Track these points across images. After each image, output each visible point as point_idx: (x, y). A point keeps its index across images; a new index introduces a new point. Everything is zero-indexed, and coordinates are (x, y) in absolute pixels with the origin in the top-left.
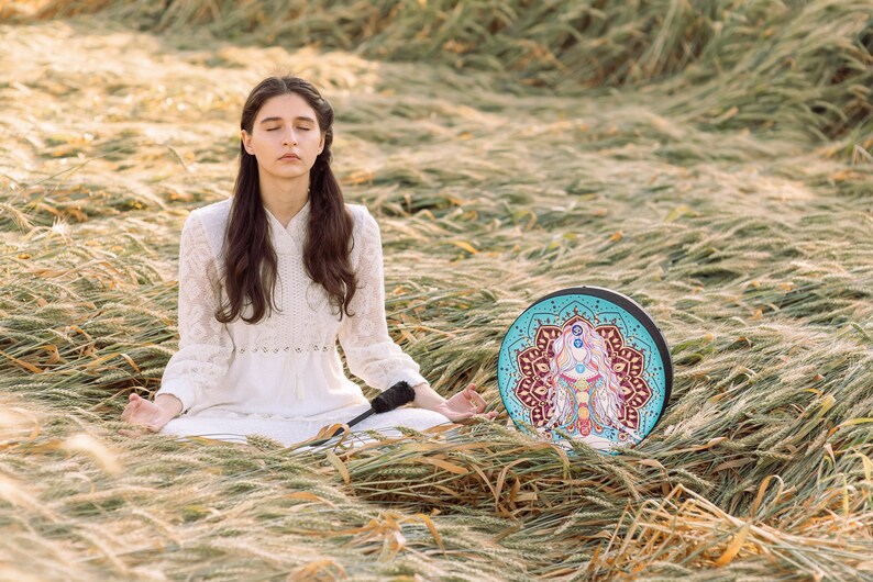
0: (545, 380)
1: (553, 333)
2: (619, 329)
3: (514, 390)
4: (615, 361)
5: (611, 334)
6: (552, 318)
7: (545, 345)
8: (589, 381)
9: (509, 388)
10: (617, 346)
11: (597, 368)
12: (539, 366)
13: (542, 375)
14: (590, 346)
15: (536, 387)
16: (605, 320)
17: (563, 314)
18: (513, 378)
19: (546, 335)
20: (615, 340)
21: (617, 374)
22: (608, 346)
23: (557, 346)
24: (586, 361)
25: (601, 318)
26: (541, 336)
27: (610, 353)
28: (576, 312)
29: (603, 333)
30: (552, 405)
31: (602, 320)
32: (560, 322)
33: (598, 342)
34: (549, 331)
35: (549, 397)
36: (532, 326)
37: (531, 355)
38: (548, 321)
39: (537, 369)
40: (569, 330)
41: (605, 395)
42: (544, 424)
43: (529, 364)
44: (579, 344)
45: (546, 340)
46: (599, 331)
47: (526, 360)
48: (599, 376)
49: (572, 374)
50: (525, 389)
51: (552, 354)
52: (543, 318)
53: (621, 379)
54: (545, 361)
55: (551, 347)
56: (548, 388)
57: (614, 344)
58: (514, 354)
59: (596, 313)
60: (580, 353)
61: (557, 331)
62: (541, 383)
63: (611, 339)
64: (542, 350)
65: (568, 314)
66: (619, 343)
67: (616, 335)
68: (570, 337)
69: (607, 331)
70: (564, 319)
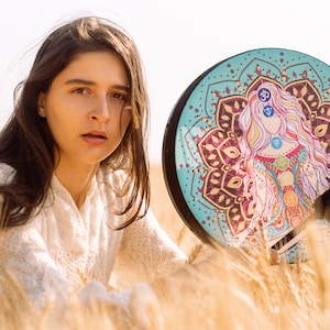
0: (237, 167)
1: (237, 105)
2: (312, 82)
3: (201, 191)
4: (315, 124)
5: (304, 91)
6: (232, 86)
7: (229, 122)
8: (289, 156)
9: (195, 190)
10: (314, 104)
11: (296, 137)
12: (227, 151)
13: (232, 162)
14: (282, 112)
15: (227, 180)
16: (294, 74)
17: (244, 78)
18: (198, 175)
19: (228, 109)
20: (311, 98)
21: (320, 139)
22: (304, 107)
23: (244, 120)
24: (283, 131)
25: (289, 73)
26: (222, 112)
27: (307, 115)
28: (258, 72)
29: (295, 91)
30: (251, 198)
31: (290, 75)
32: (242, 89)
33: (291, 104)
34: (231, 103)
35: (246, 189)
36: (210, 102)
37: (215, 140)
38: (228, 90)
39: (225, 156)
40: (254, 97)
41: (311, 169)
42: (246, 226)
43: (215, 152)
44: (270, 112)
45: (230, 115)
46: (290, 90)
47: (210, 147)
48: (300, 147)
49: (269, 152)
50: (215, 186)
51: (239, 132)
52: (221, 88)
53: (326, 145)
54: (232, 143)
55: (236, 123)
56: (242, 177)
57: (309, 103)
58: (192, 144)
59: (282, 68)
60: (273, 123)
61: (240, 101)
62: (234, 173)
63: (306, 97)
64: (227, 129)
65: (250, 77)
66: (316, 99)
67: (310, 91)
68: (258, 105)
69: (299, 88)
70: (246, 84)
